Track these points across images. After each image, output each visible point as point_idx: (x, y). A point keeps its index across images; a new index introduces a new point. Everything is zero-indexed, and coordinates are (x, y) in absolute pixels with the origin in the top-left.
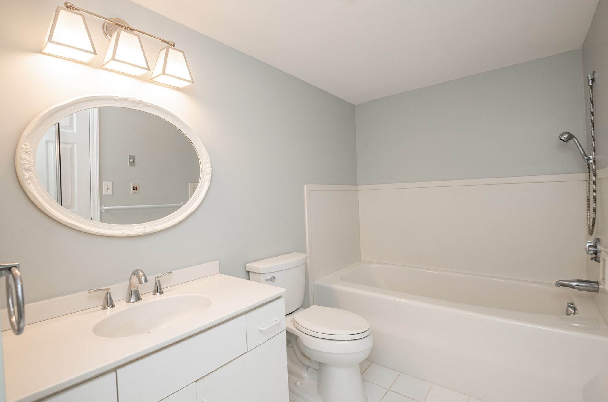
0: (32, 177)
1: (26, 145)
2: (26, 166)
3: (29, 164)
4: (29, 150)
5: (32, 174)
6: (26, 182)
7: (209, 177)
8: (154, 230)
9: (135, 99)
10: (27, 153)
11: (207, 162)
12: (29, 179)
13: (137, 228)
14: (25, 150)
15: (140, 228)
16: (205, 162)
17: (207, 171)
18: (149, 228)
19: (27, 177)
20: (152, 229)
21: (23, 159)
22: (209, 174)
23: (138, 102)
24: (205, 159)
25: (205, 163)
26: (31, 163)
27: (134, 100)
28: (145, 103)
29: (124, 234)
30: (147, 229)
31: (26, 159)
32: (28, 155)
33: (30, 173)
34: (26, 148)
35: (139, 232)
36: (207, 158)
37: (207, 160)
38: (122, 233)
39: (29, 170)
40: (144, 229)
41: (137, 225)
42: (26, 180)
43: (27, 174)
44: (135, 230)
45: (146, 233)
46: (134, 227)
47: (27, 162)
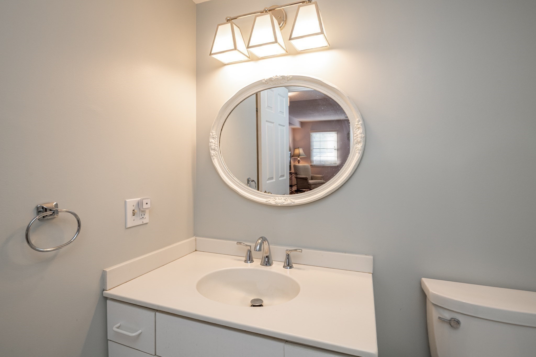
0: (216, 154)
1: (212, 133)
2: (212, 147)
3: (215, 146)
4: (214, 136)
5: (217, 152)
6: (212, 158)
7: (360, 146)
8: (292, 203)
9: (277, 76)
10: (213, 138)
11: (359, 128)
12: (214, 156)
13: (279, 199)
14: (212, 136)
15: (281, 199)
16: (356, 127)
17: (358, 139)
18: (289, 200)
19: (213, 155)
20: (291, 202)
21: (211, 142)
22: (360, 142)
23: (281, 78)
24: (357, 123)
25: (357, 129)
26: (216, 144)
27: (276, 78)
28: (287, 77)
29: (267, 203)
30: (287, 201)
31: (212, 142)
32: (214, 139)
33: (216, 152)
34: (213, 135)
35: (278, 203)
36: (359, 121)
37: (358, 124)
38: (266, 202)
39: (214, 150)
40: (284, 201)
41: (280, 196)
42: (212, 156)
43: (212, 152)
44: (276, 201)
45: (284, 204)
46: (277, 198)
47: (214, 144)
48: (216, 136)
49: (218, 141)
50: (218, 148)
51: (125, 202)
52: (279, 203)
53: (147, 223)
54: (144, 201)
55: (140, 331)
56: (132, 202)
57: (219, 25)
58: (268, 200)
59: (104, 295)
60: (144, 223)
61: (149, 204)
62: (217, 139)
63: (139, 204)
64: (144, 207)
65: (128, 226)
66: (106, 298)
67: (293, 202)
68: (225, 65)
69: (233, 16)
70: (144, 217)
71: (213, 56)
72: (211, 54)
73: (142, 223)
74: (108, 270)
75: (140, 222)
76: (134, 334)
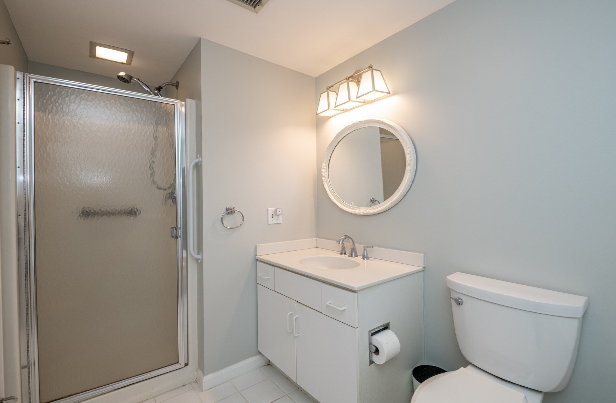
0: (326, 180)
2: (323, 175)
21: (322, 172)
26: (326, 173)
32: (324, 170)
34: (324, 167)
38: (354, 212)
39: (325, 177)
40: (364, 211)
41: (363, 208)
42: (324, 181)
43: (323, 179)
44: (360, 211)
45: (364, 213)
46: (361, 209)
47: (324, 173)
48: (326, 168)
49: (327, 170)
50: (327, 176)
51: (268, 209)
52: (361, 213)
53: (281, 223)
54: (278, 209)
55: (268, 277)
56: (271, 210)
57: (321, 94)
58: (355, 211)
59: (256, 258)
60: (279, 223)
61: (281, 211)
62: (326, 170)
63: (276, 211)
64: (278, 213)
65: (269, 223)
66: (257, 260)
67: (370, 212)
68: (330, 117)
69: (330, 85)
70: (279, 219)
71: (318, 115)
72: (317, 114)
73: (277, 223)
74: (258, 245)
75: (276, 222)
76: (266, 278)
